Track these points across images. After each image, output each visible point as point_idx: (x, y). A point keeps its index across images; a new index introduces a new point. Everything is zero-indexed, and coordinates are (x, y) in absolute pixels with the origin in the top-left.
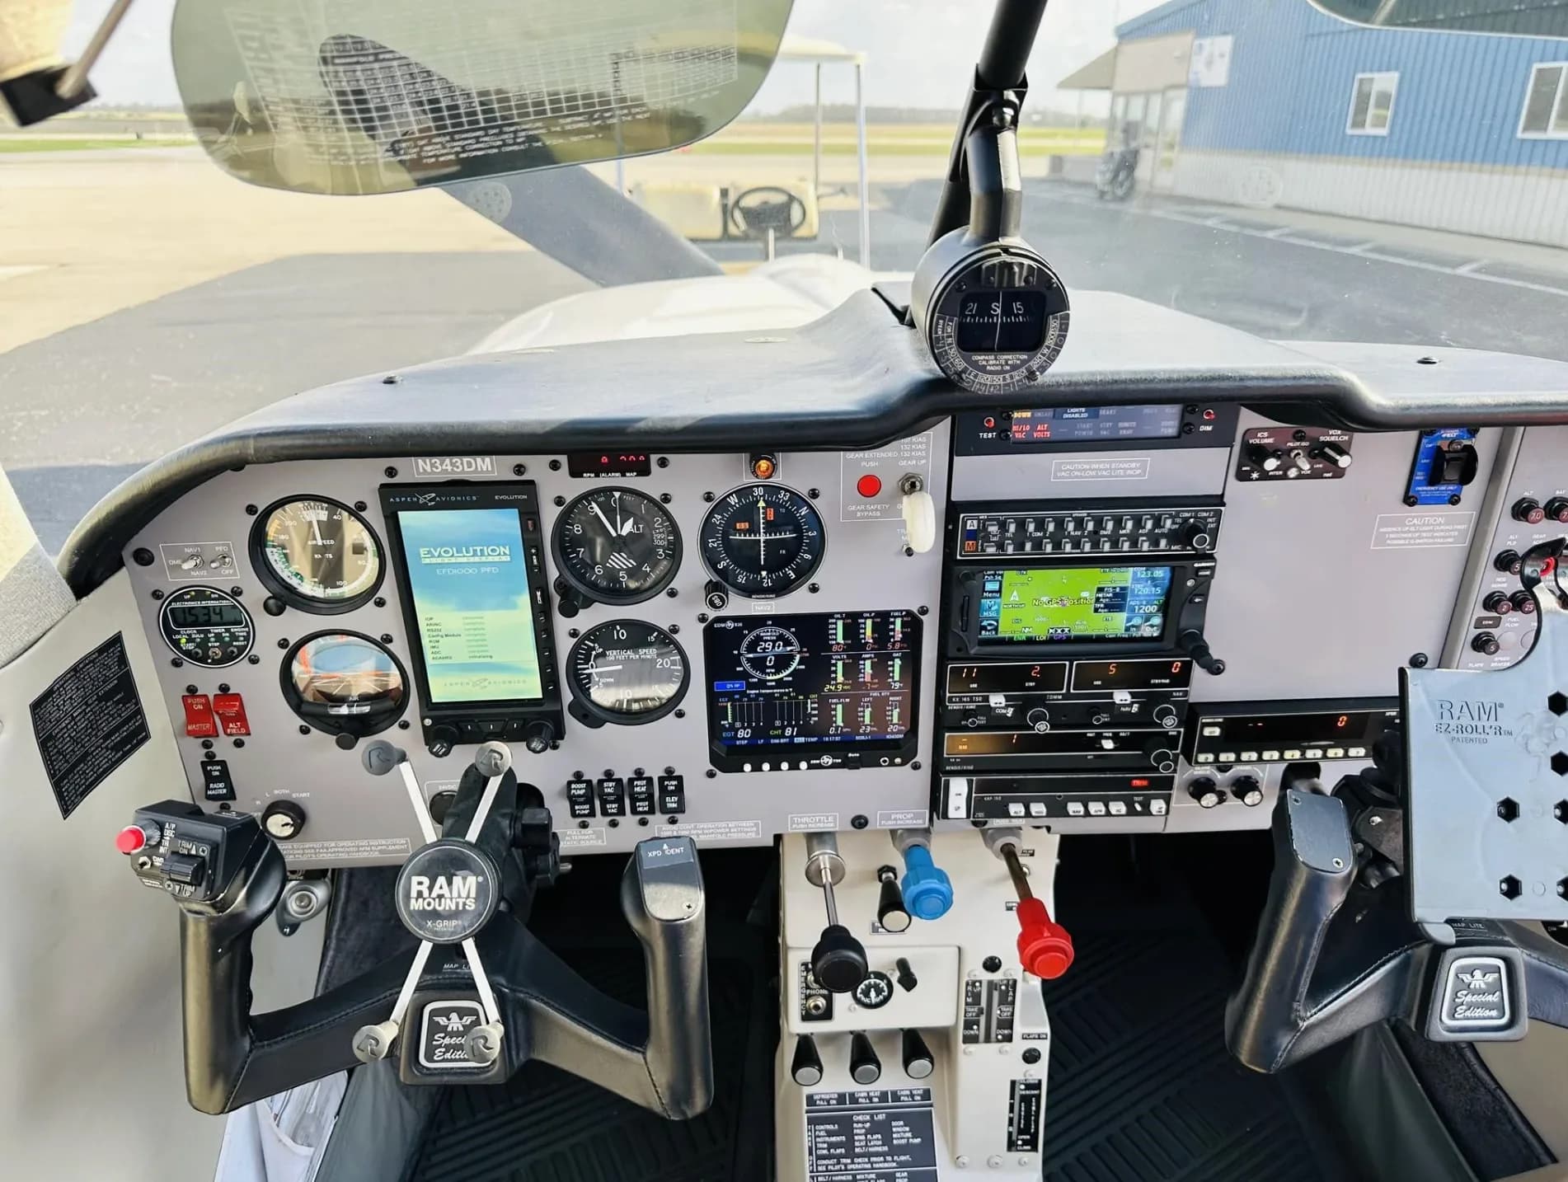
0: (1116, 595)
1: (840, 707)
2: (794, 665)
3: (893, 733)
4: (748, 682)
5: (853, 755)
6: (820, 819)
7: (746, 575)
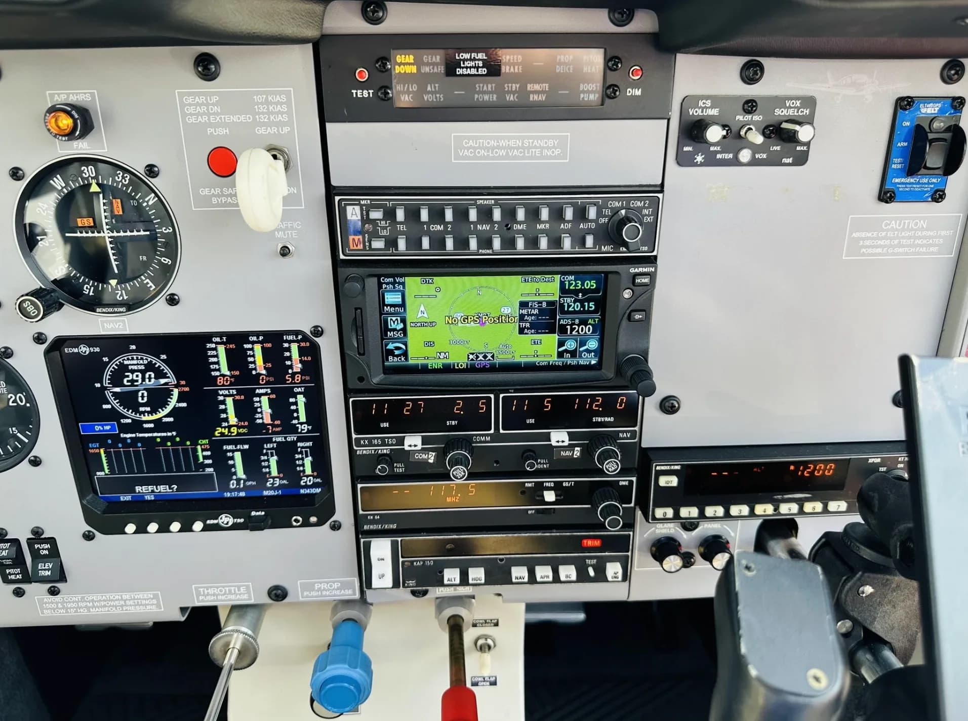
0: (543, 312)
1: (238, 456)
2: (173, 402)
3: (306, 487)
4: (119, 424)
5: (258, 514)
6: (230, 591)
7: (93, 285)
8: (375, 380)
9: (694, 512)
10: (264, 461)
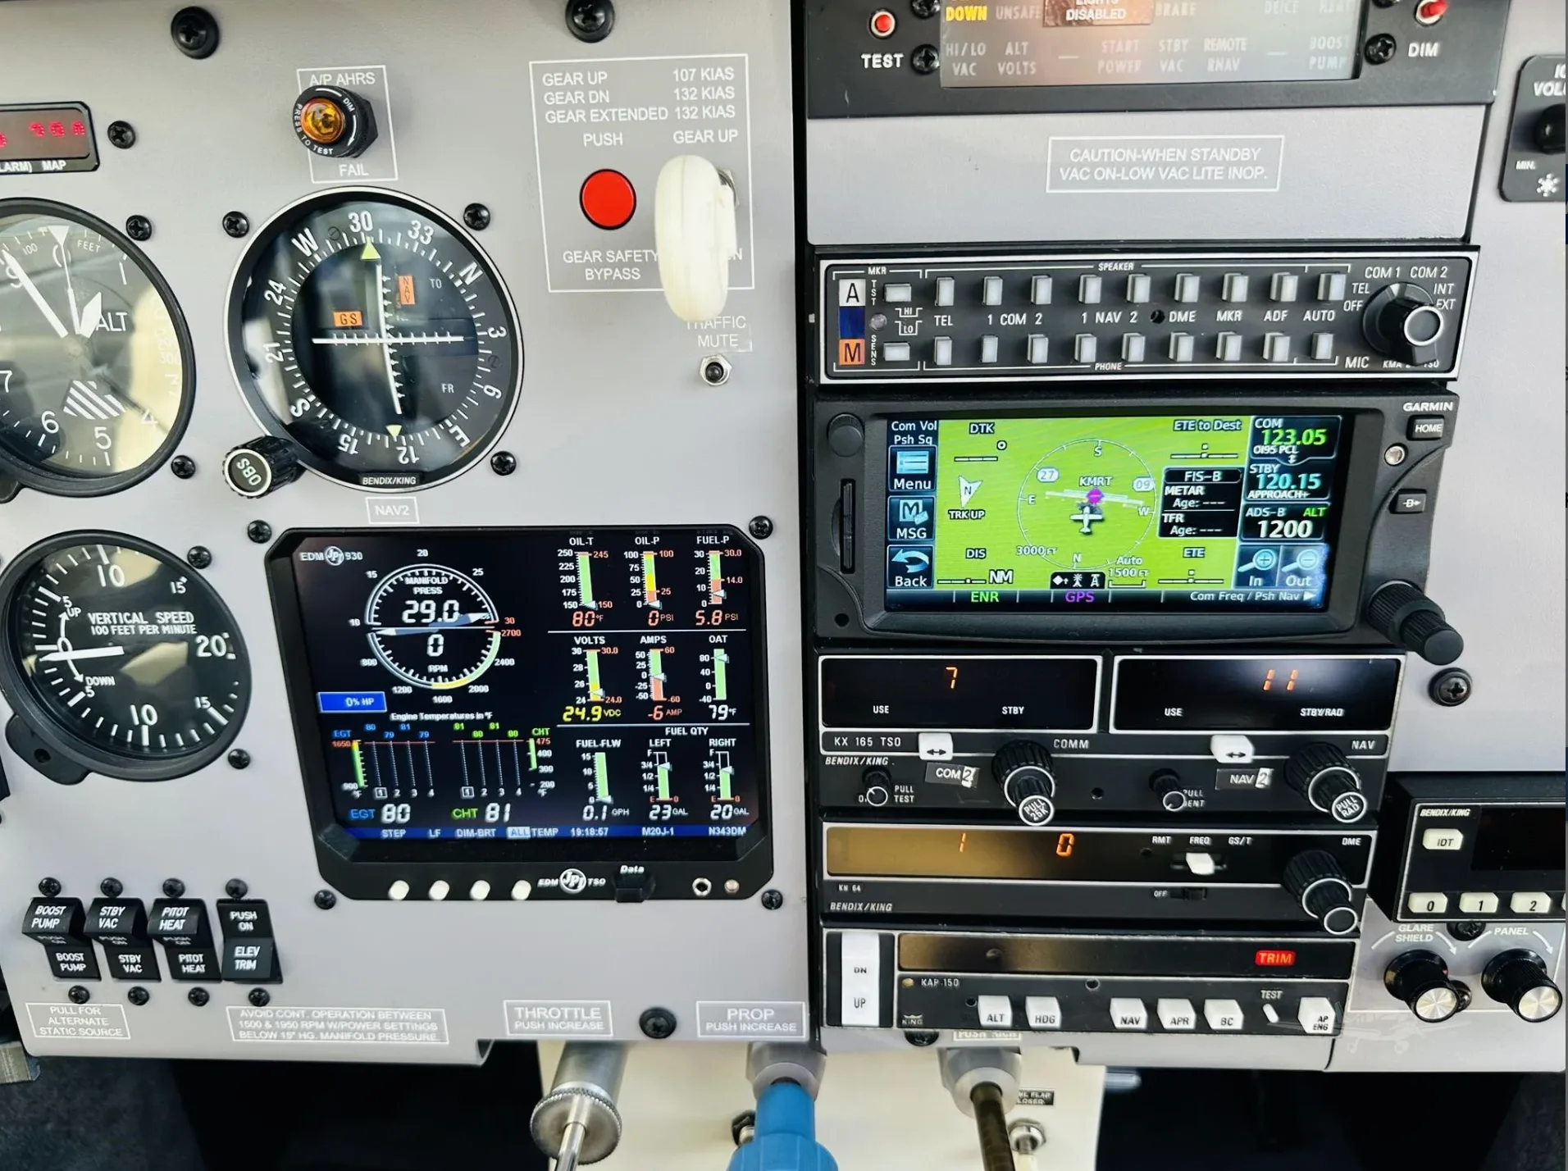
0: (1212, 491)
1: (600, 759)
2: (490, 657)
3: (720, 823)
4: (390, 694)
5: (631, 870)
6: (571, 1014)
7: (357, 436)
8: (871, 622)
9: (1490, 903)
10: (648, 771)
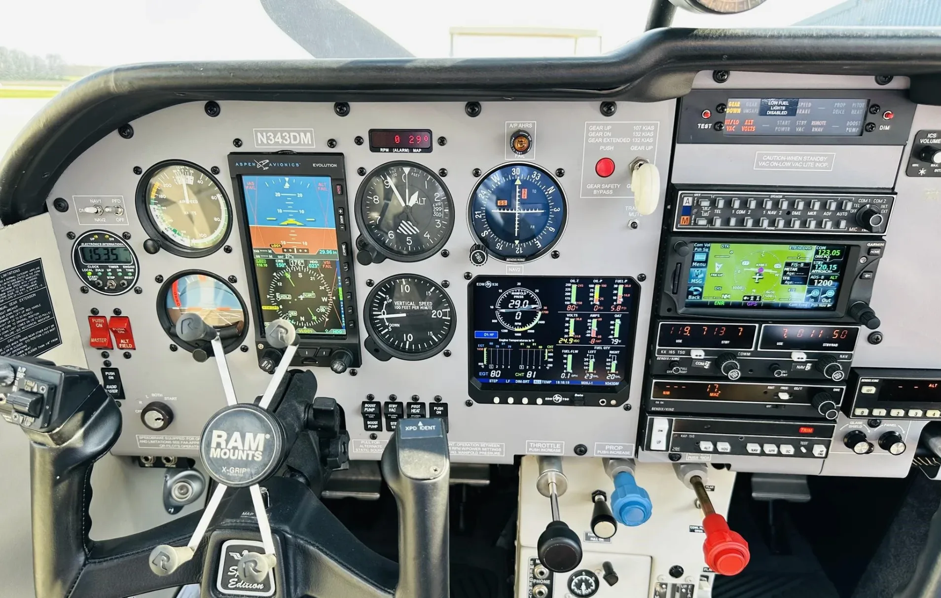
0: (800, 269)
1: (570, 357)
2: (537, 320)
3: (610, 381)
4: (500, 332)
5: (578, 395)
6: (550, 446)
7: (503, 243)
8: (680, 310)
9: (883, 412)
10: (586, 361)
